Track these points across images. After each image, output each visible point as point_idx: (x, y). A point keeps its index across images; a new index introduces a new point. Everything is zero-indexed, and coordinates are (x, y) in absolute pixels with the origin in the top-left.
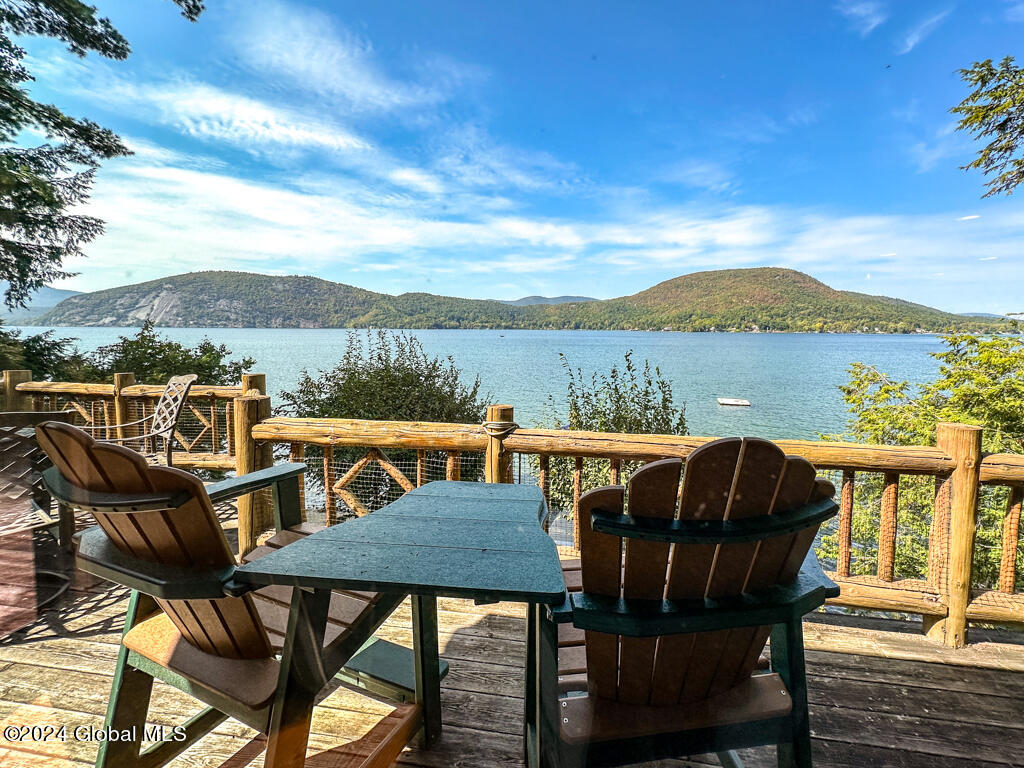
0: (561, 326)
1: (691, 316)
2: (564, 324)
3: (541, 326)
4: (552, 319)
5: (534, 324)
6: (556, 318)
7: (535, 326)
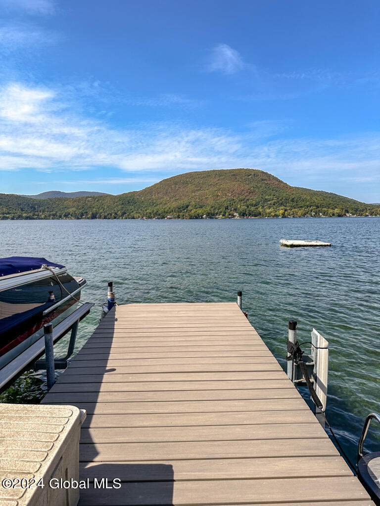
0: (79, 217)
1: (187, 207)
2: (82, 215)
3: (60, 217)
4: (71, 210)
5: (54, 215)
6: (74, 209)
7: (55, 217)
